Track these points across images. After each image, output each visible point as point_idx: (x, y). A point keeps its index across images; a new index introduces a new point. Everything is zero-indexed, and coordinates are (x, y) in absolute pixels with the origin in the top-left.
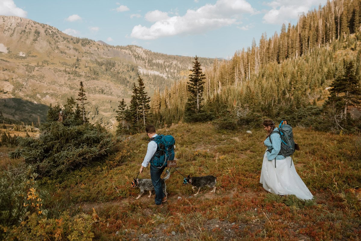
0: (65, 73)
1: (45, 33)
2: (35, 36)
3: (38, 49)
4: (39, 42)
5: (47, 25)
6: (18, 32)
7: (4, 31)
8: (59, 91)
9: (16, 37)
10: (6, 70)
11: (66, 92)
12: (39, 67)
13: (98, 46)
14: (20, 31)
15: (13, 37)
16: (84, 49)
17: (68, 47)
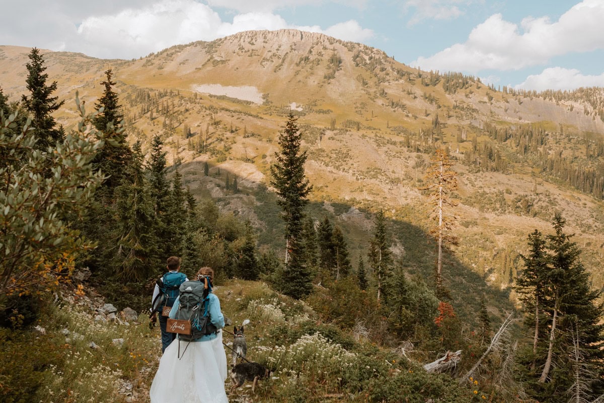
0: (405, 149)
1: (353, 62)
2: (329, 68)
3: (334, 96)
4: (339, 81)
5: (359, 44)
6: (291, 62)
7: (262, 62)
8: (388, 197)
9: (286, 72)
10: (253, 135)
11: (409, 201)
12: (335, 132)
13: (489, 91)
14: (297, 60)
15: (279, 73)
16: (451, 99)
17: (409, 93)
